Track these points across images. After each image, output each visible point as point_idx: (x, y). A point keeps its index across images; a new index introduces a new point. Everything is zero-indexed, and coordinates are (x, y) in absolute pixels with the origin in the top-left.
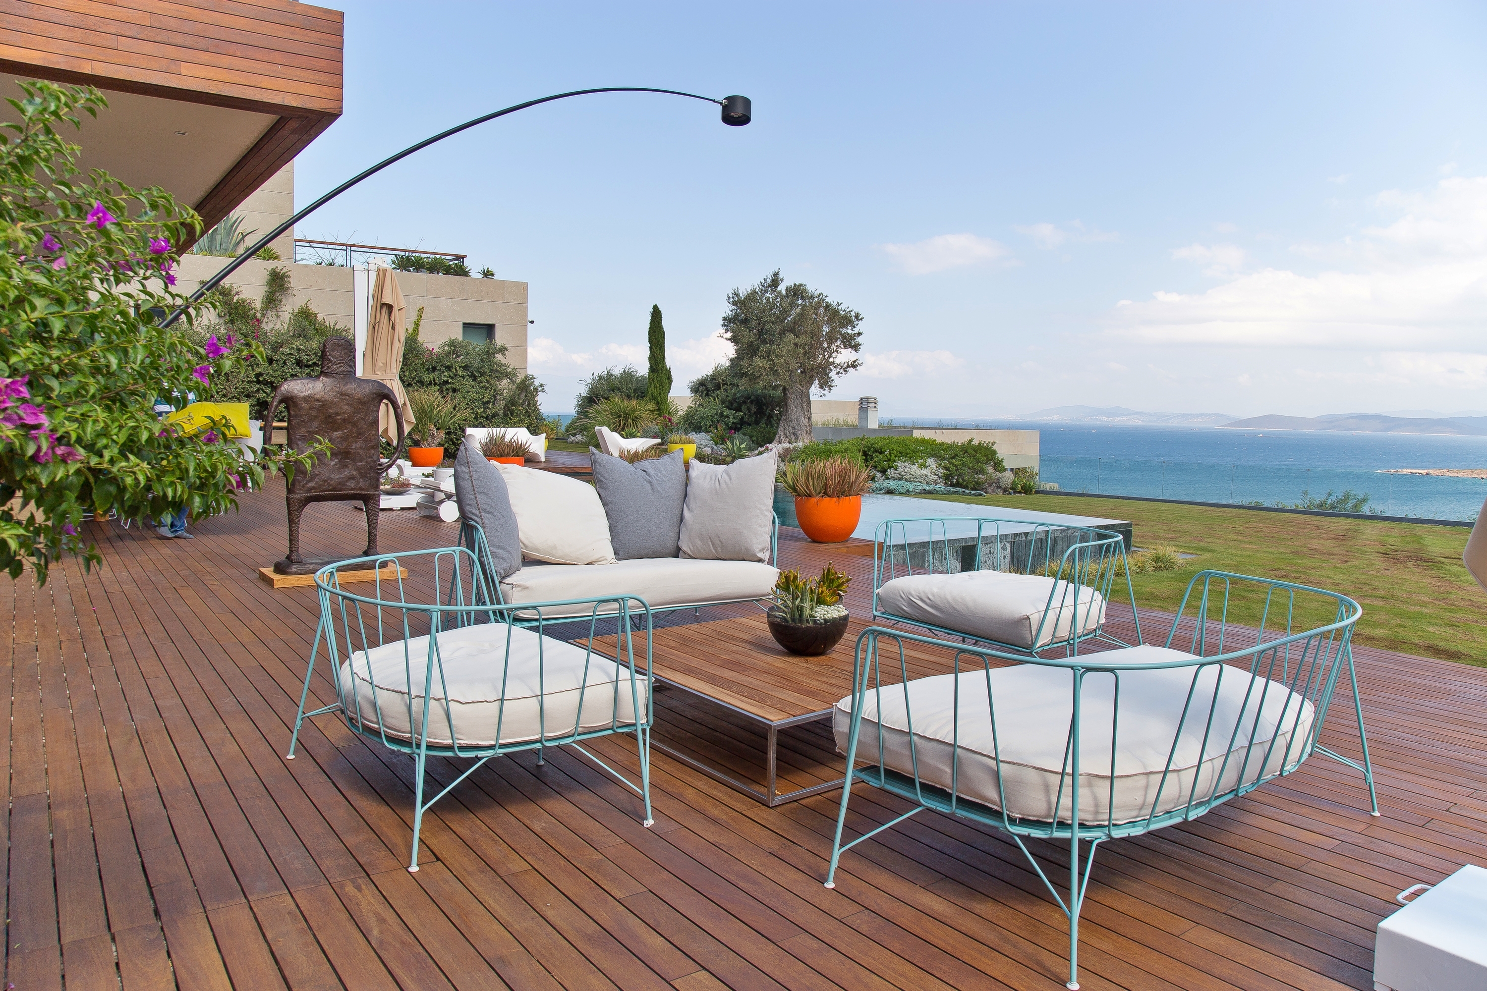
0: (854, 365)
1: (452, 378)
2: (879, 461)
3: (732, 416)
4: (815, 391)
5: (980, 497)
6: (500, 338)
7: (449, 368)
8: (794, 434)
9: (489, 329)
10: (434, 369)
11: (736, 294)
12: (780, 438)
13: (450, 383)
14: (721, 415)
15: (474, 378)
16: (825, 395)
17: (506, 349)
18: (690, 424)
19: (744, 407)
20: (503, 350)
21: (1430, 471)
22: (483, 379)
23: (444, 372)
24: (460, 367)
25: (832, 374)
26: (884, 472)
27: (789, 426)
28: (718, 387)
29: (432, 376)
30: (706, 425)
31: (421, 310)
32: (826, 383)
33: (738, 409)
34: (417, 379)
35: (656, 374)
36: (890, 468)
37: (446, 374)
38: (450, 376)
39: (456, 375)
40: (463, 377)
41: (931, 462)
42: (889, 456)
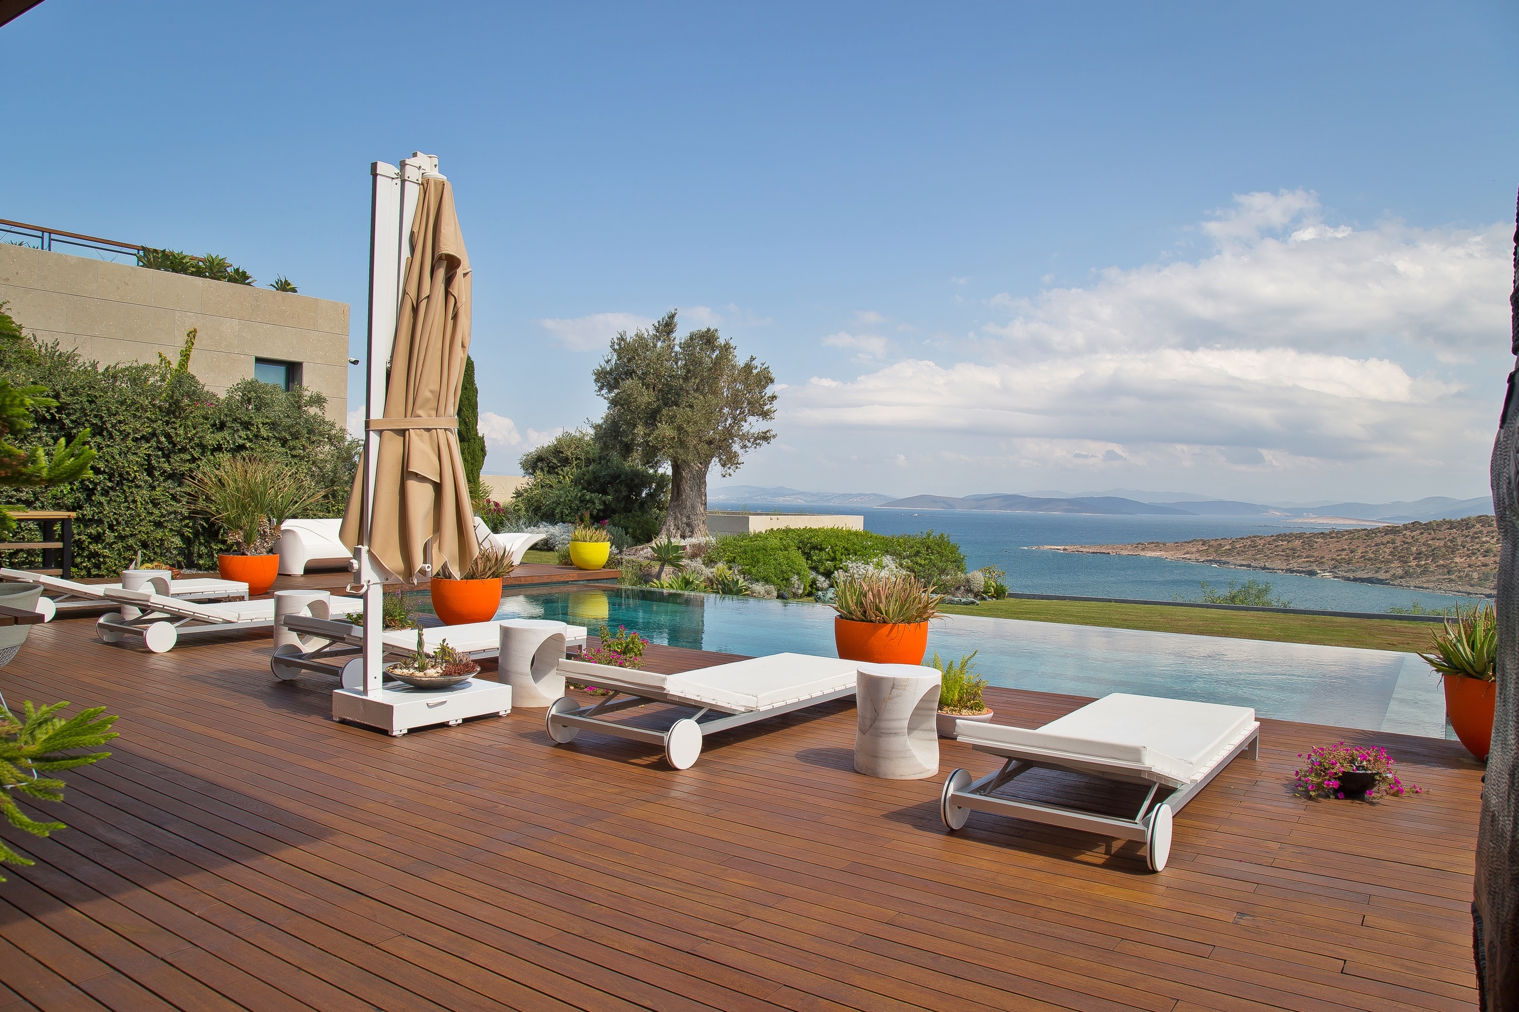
0: (765, 437)
1: (251, 441)
2: (820, 561)
3: (597, 500)
4: (715, 469)
5: (971, 606)
6: (311, 383)
7: (247, 425)
8: (688, 525)
9: (293, 370)
10: (222, 427)
11: (622, 339)
12: (668, 530)
13: (246, 449)
14: (582, 500)
15: (284, 442)
16: (730, 475)
17: (325, 400)
18: (537, 509)
19: (610, 489)
20: (318, 401)
21: (1067, 547)
22: (296, 443)
23: (238, 430)
24: (263, 424)
25: (736, 447)
26: (828, 574)
27: (681, 515)
28: (566, 461)
29: (219, 436)
30: (562, 513)
31: (192, 334)
32: (730, 460)
33: (605, 493)
34: (197, 440)
35: (466, 444)
36: (836, 569)
37: (243, 434)
38: (248, 438)
39: (256, 436)
40: (268, 439)
41: (887, 560)
42: (832, 555)
